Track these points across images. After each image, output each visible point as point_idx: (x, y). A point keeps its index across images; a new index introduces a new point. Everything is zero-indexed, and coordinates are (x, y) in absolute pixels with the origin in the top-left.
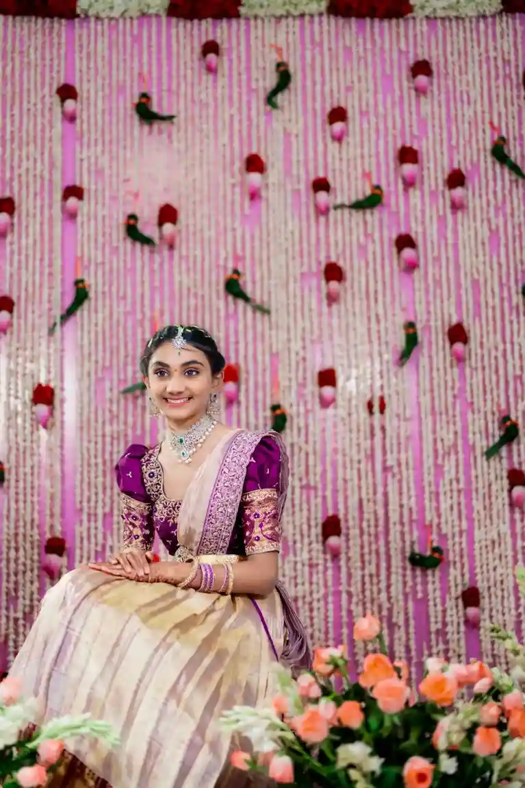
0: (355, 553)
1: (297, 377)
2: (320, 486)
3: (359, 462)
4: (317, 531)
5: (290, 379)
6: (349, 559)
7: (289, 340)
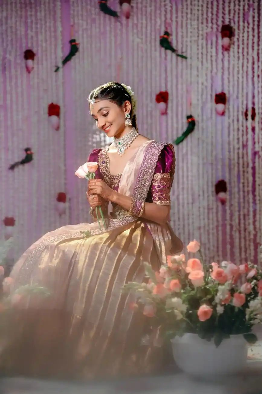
1: (202, 98)
2: (215, 163)
3: (239, 149)
4: (212, 189)
5: (198, 100)
6: (231, 205)
7: (198, 76)
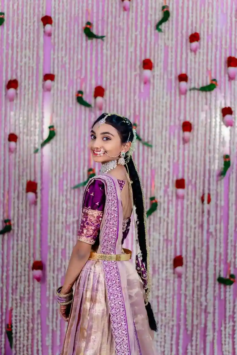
0: (190, 274)
1: (164, 182)
2: (173, 240)
3: (195, 228)
5: (161, 183)
6: (186, 278)
7: (161, 162)
